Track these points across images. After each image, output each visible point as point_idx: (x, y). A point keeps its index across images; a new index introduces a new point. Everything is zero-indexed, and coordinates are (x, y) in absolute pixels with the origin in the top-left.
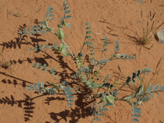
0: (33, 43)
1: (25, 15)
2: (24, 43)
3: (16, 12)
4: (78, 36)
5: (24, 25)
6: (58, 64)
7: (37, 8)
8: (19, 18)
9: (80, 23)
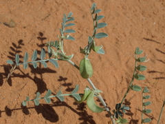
0: (33, 76)
1: (24, 24)
2: (18, 75)
3: (8, 18)
4: (111, 64)
5: (20, 42)
6: (78, 116)
7: (45, 13)
8: (12, 29)
9: (114, 41)
